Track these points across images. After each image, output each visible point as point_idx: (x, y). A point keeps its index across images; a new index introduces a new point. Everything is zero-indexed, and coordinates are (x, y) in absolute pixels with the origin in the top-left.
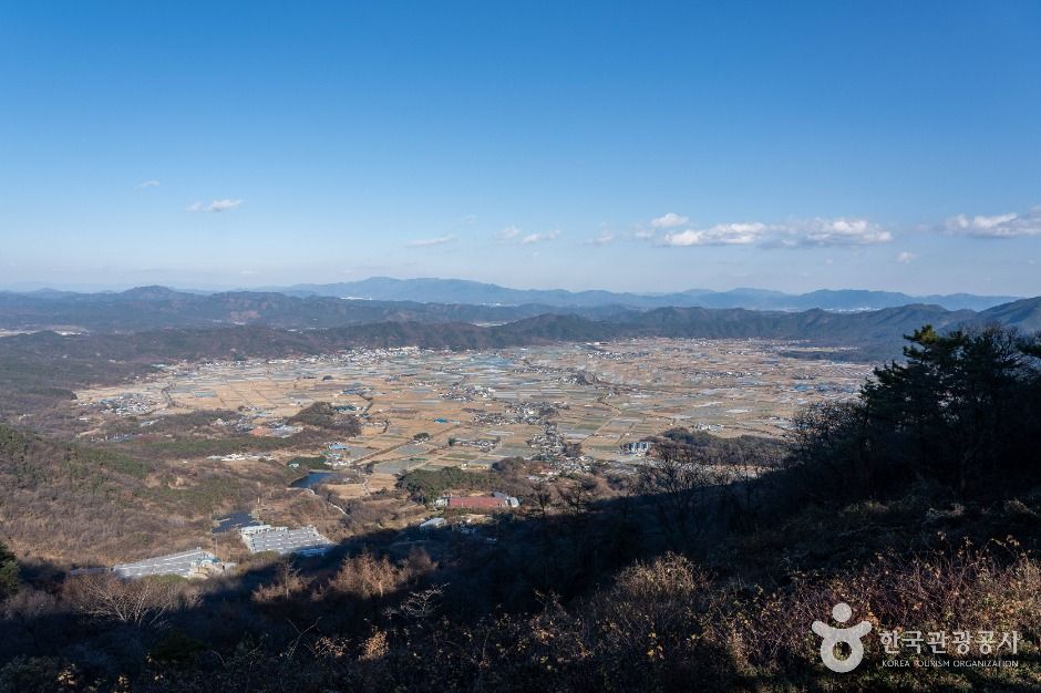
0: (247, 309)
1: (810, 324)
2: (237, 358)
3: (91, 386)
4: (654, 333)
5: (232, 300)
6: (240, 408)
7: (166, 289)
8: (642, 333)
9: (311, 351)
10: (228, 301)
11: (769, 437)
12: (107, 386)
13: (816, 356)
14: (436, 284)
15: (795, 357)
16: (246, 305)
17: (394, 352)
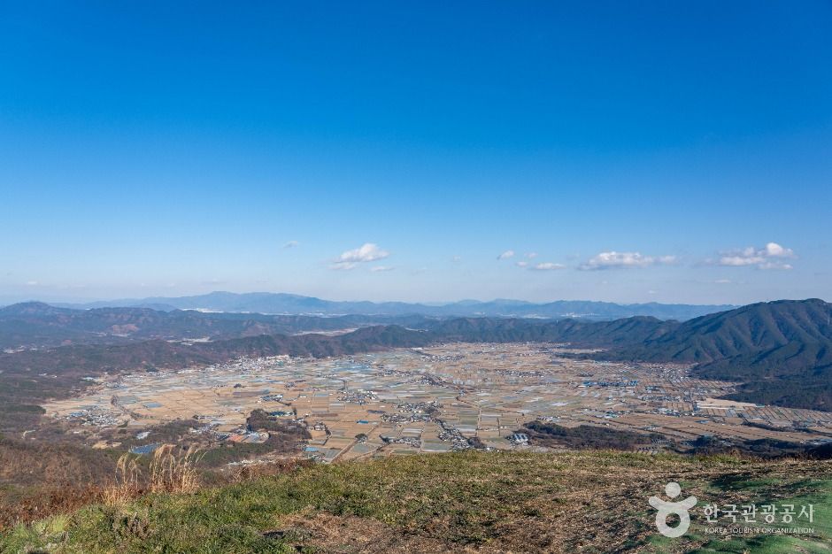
0: (127, 323)
1: (567, 331)
2: (149, 369)
3: (47, 400)
4: (458, 339)
5: (112, 315)
6: (196, 417)
7: (45, 305)
8: (449, 339)
9: (208, 362)
10: (109, 317)
11: (596, 425)
12: (59, 399)
13: (584, 357)
14: (268, 298)
15: (569, 357)
16: (125, 319)
17: (271, 360)
